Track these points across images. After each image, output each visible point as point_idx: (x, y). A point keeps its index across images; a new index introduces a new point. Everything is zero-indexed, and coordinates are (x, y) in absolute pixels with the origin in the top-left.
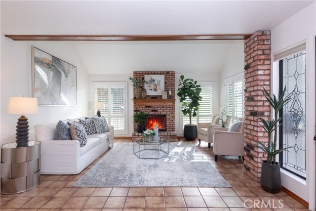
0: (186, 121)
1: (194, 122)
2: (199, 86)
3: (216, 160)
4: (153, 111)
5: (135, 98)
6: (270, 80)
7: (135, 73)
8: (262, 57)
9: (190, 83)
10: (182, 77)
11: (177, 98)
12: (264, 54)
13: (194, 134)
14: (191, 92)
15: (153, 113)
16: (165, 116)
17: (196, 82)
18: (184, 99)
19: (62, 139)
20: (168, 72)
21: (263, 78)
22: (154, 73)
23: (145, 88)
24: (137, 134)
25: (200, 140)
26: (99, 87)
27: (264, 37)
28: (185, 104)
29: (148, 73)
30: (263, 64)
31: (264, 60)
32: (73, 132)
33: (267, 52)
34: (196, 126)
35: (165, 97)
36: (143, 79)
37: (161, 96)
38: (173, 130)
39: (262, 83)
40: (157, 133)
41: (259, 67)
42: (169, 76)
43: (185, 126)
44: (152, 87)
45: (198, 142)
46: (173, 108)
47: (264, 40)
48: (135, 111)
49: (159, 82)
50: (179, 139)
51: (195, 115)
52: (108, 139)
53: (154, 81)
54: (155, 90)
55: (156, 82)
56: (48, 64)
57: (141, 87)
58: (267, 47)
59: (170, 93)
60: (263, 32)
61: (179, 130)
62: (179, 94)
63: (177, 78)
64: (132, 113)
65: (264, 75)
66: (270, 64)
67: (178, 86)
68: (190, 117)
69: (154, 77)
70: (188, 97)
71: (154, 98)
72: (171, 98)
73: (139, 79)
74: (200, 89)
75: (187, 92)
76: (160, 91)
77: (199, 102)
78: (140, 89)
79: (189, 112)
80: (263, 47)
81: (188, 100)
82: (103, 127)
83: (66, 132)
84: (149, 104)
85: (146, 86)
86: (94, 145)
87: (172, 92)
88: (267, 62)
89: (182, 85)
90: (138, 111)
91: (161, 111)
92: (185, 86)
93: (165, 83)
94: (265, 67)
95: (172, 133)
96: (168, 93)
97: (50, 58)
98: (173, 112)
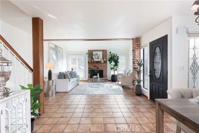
0: (112, 73)
1: (116, 73)
2: (118, 57)
3: (123, 88)
4: (97, 68)
5: (89, 62)
6: (140, 56)
7: (89, 51)
8: (137, 47)
9: (114, 55)
10: (110, 53)
11: (108, 62)
12: (138, 46)
13: (116, 79)
14: (114, 59)
15: (97, 69)
16: (103, 71)
17: (116, 55)
18: (111, 63)
19: (62, 79)
20: (104, 50)
21: (138, 55)
22: (98, 51)
23: (93, 57)
24: (90, 79)
25: (118, 81)
26: (72, 57)
27: (138, 40)
28: (112, 65)
29: (95, 51)
30: (138, 50)
31: (138, 48)
32: (66, 76)
33: (139, 45)
34: (117, 75)
35: (102, 62)
36: (92, 53)
37: (101, 61)
38: (106, 77)
39: (137, 57)
40: (99, 77)
41: (136, 51)
42: (104, 52)
43: (112, 75)
44: (97, 57)
45: (117, 82)
46: (106, 67)
47: (138, 41)
48: (88, 68)
49: (100, 55)
50: (109, 81)
51: (116, 70)
52: (77, 81)
53: (97, 54)
54: (98, 59)
55: (98, 55)
56: (54, 49)
57: (91, 57)
58: (139, 44)
59: (105, 60)
60: (137, 38)
61: (109, 77)
62: (109, 61)
63: (108, 53)
64: (87, 69)
65: (138, 54)
66: (140, 50)
67: (108, 57)
68: (114, 71)
69: (97, 52)
70: (113, 62)
71: (98, 62)
72: (105, 62)
73: (91, 54)
74: (118, 58)
75: (112, 59)
76: (100, 59)
77: (118, 64)
78: (91, 58)
79: (113, 68)
80: (138, 44)
81: (113, 63)
82: (75, 75)
83: (63, 76)
84: (95, 65)
85: (94, 57)
86: (73, 82)
87: (106, 60)
88: (139, 49)
89: (110, 56)
90: (90, 68)
91: (101, 68)
92: (111, 57)
93: (103, 55)
94: (138, 51)
95: (106, 78)
96: (104, 60)
97: (54, 46)
98: (106, 69)
